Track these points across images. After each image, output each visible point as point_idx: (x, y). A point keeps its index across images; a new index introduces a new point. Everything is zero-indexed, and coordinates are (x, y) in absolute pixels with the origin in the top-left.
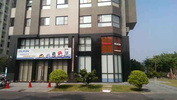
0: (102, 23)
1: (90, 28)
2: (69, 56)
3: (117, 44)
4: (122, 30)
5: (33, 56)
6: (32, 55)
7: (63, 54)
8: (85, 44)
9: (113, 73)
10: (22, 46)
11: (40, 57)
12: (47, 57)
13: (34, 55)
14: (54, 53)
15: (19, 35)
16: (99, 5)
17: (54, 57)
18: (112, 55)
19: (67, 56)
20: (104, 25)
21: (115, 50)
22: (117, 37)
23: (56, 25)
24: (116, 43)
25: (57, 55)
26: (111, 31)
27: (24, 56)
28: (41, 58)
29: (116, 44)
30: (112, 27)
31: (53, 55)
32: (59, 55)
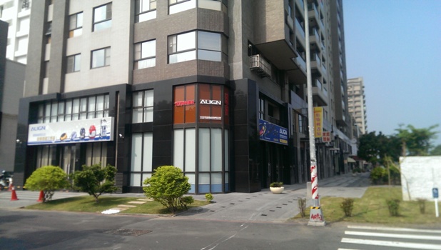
0: (178, 55)
1: (153, 67)
2: (108, 135)
3: (211, 102)
4: (234, 64)
5: (51, 138)
6: (50, 136)
7: (98, 131)
8: (143, 106)
9: (194, 171)
10: (40, 118)
11: (62, 138)
12: (72, 140)
13: (53, 135)
14: (83, 131)
15: (32, 98)
16: (173, 10)
17: (83, 139)
18: (194, 128)
19: (103, 135)
20: (181, 58)
21: (202, 117)
22: (210, 84)
23: (91, 67)
24: (205, 99)
25: (87, 134)
26: (193, 72)
27: (38, 139)
28: (62, 141)
29: (206, 102)
30: (196, 63)
31: (81, 134)
32: (91, 133)
